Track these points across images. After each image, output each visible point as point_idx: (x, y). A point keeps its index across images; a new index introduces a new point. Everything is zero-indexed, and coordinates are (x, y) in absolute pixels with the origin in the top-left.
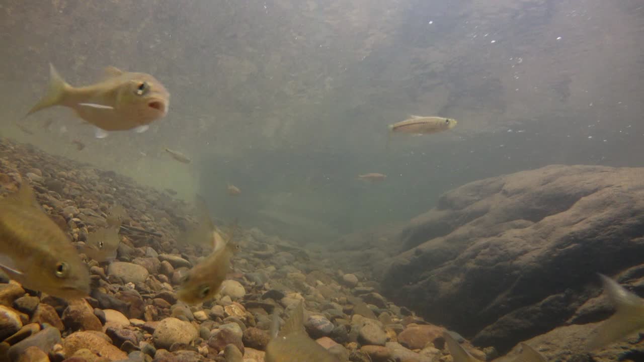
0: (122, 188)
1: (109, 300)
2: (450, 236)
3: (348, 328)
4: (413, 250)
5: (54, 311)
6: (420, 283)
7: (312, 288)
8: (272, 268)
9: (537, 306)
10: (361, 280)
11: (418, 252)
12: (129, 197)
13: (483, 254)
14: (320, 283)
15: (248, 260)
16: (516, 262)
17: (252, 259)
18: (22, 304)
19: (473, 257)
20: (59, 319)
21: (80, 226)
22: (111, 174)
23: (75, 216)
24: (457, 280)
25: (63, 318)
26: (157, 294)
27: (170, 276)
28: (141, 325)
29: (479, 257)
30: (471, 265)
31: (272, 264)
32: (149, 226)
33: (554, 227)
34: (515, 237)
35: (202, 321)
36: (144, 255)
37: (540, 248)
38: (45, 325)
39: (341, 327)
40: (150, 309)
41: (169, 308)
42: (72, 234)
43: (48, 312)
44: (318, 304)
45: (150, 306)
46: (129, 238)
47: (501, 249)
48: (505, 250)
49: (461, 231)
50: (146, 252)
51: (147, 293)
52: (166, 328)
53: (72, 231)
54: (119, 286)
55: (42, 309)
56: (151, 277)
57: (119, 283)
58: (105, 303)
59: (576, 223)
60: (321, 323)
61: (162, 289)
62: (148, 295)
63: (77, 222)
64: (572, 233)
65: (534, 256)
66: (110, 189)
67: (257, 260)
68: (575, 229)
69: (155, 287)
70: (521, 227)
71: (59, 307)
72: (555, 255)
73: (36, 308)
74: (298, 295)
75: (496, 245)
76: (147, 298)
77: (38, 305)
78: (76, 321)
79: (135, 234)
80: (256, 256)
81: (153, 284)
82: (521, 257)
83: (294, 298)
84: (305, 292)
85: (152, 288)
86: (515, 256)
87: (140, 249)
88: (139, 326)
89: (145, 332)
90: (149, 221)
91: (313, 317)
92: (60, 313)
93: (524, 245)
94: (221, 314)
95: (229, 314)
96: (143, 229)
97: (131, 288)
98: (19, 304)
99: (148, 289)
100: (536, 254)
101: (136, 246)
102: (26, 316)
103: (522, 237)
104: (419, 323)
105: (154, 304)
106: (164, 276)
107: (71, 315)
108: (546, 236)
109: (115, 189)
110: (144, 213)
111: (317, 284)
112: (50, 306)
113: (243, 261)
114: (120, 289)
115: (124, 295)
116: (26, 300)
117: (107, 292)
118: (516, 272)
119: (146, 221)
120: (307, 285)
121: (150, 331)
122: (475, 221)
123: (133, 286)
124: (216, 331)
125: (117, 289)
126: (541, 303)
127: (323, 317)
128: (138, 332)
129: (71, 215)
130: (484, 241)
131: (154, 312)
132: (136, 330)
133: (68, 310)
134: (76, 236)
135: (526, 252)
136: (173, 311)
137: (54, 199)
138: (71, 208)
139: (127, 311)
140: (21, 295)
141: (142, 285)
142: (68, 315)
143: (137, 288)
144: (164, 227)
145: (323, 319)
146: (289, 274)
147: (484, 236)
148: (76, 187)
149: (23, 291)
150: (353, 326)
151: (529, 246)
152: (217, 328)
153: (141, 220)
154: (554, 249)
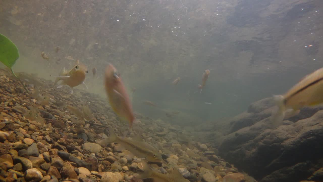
0: (93, 101)
1: (82, 163)
2: (252, 127)
3: (197, 174)
4: (234, 133)
5: (57, 169)
6: (237, 150)
7: (183, 152)
8: (165, 141)
9: (292, 168)
10: (208, 147)
11: (237, 135)
12: (96, 106)
13: (267, 138)
14: (188, 149)
15: (153, 137)
16: (282, 144)
17: (155, 137)
18: (43, 167)
19: (262, 139)
20: (59, 173)
21: (71, 125)
22: (88, 94)
23: (69, 120)
24: (254, 150)
25: (61, 172)
26: (105, 158)
27: (113, 148)
28: (96, 174)
29: (265, 139)
30: (261, 143)
31: (165, 139)
32: (105, 122)
33: (303, 126)
34: (283, 130)
35: (126, 171)
36: (101, 138)
37: (295, 137)
38: (53, 176)
39: (194, 174)
40: (100, 166)
41: (110, 165)
42: (67, 129)
43: (54, 170)
44: (185, 161)
45: (101, 165)
46: (94, 129)
47: (276, 136)
48: (278, 136)
49: (258, 125)
50: (102, 136)
51: (101, 158)
52: (107, 177)
53: (67, 127)
54: (88, 155)
55: (52, 169)
56: (103, 149)
57: (88, 153)
58: (80, 164)
59: (315, 125)
60: (184, 172)
61: (108, 156)
62: (100, 159)
63: (69, 123)
64: (312, 131)
65: (291, 141)
66: (87, 103)
67: (157, 137)
68: (313, 128)
69: (104, 154)
70: (287, 124)
71: (59, 168)
72: (302, 142)
73: (49, 169)
74: (176, 157)
75: (274, 134)
76: (100, 160)
77: (50, 167)
78: (66, 174)
79: (97, 127)
80: (157, 135)
81: (104, 153)
82: (285, 141)
83: (173, 158)
84: (180, 154)
85: (103, 155)
86: (282, 140)
87: (100, 135)
88: (95, 175)
89: (98, 177)
90: (105, 119)
91: (180, 169)
92: (59, 170)
93: (287, 135)
94: (136, 167)
95: (139, 167)
96: (101, 125)
97: (93, 155)
98: (42, 167)
99: (101, 156)
100: (292, 140)
101: (97, 133)
102: (45, 172)
103: (287, 131)
104: (234, 172)
105: (103, 164)
106: (110, 148)
107: (64, 171)
108: (298, 131)
109: (89, 102)
110: (103, 114)
111: (186, 150)
112: (55, 167)
113: (151, 138)
114: (88, 157)
115: (89, 160)
116: (45, 165)
117: (81, 159)
118: (282, 149)
119: (103, 119)
120: (181, 150)
121: (100, 177)
122: (265, 119)
123: (94, 154)
124: (131, 176)
125: (87, 156)
126: (294, 167)
127: (185, 169)
128: (94, 178)
129: (67, 119)
130: (268, 131)
131: (103, 168)
132: (94, 176)
133: (63, 169)
134: (69, 130)
135: (287, 139)
136: (112, 167)
137: (60, 111)
138: (67, 116)
139: (90, 168)
140: (43, 162)
141: (98, 154)
142: (63, 171)
143: (96, 155)
144: (112, 122)
145: (185, 170)
146: (173, 145)
147: (269, 128)
148: (70, 103)
149: (44, 160)
150: (200, 173)
151: (289, 136)
152: (132, 175)
153: (101, 119)
154: (301, 138)
